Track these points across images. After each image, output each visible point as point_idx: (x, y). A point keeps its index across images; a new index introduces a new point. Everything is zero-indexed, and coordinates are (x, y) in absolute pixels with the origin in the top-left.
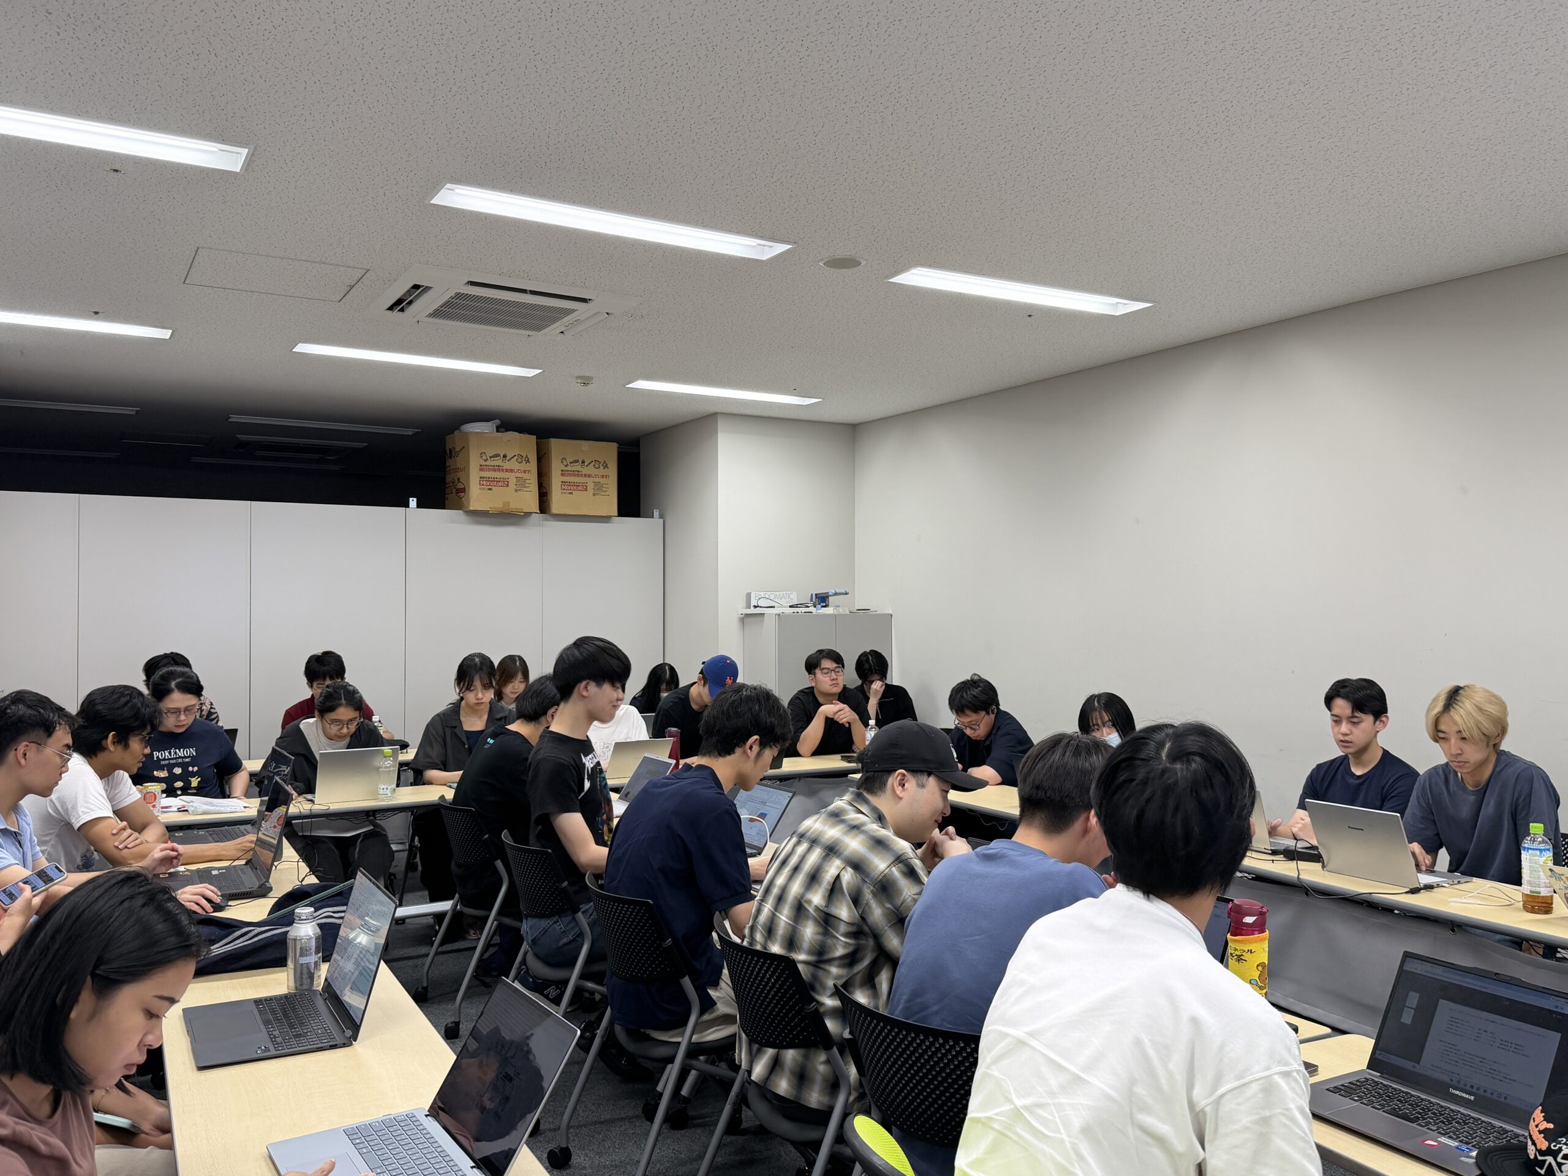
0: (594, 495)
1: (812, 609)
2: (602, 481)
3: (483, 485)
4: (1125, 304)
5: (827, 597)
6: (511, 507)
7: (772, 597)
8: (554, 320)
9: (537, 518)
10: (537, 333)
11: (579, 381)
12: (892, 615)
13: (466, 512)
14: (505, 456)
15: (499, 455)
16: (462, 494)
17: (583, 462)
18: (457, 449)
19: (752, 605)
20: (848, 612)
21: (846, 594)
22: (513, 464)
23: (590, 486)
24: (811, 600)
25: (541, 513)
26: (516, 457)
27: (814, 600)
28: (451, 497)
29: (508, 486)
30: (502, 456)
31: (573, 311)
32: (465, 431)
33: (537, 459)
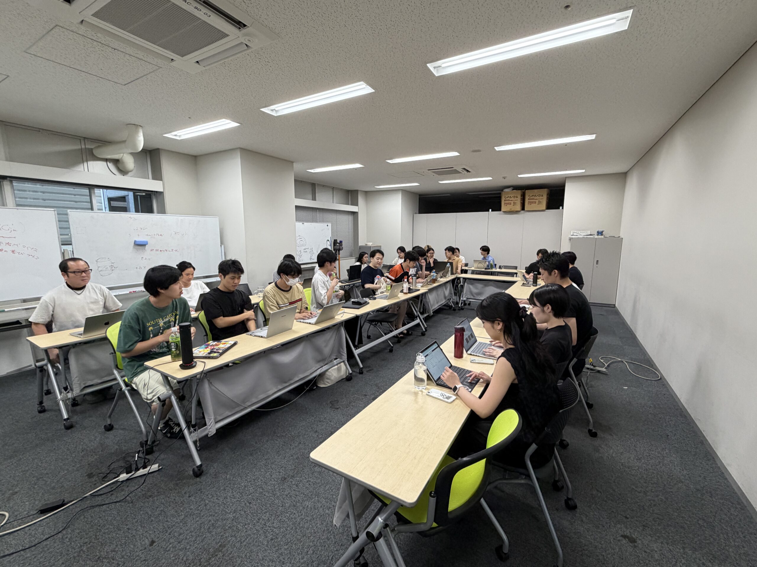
0: (539, 204)
3: (505, 205)
6: (515, 209)
7: (579, 232)
11: (503, 178)
12: (623, 237)
13: (503, 212)
14: (510, 197)
17: (536, 195)
20: (603, 237)
22: (513, 199)
23: (537, 202)
24: (596, 233)
25: (523, 211)
26: (516, 196)
29: (513, 204)
32: (503, 191)
33: (521, 196)
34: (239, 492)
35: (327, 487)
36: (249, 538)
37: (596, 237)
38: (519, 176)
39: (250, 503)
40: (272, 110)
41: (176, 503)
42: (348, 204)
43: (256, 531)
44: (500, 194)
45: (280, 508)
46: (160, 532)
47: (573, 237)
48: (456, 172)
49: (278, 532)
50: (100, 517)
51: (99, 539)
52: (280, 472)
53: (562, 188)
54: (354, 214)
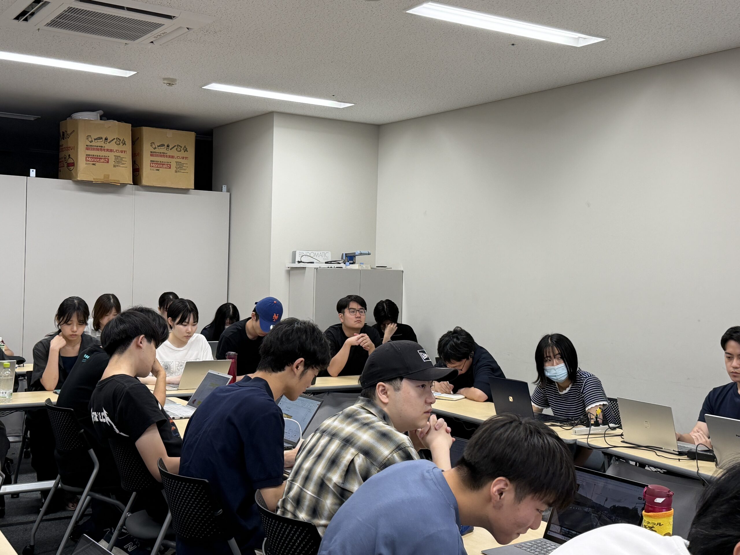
0: (176, 172)
1: (342, 265)
2: (183, 161)
3: (88, 161)
4: (585, 38)
5: (355, 256)
6: (110, 178)
7: (312, 255)
8: (145, 32)
9: (131, 188)
10: (132, 41)
11: (166, 82)
12: (403, 272)
13: (74, 181)
14: (106, 139)
15: (102, 138)
16: (72, 167)
17: (168, 146)
18: (69, 132)
19: (297, 260)
20: (370, 268)
21: (369, 254)
22: (113, 146)
23: (174, 165)
24: (342, 258)
25: (134, 185)
26: (115, 140)
27: (344, 258)
28: (63, 169)
29: (108, 162)
30: (104, 139)
31: (160, 25)
32: (74, 118)
33: (131, 142)
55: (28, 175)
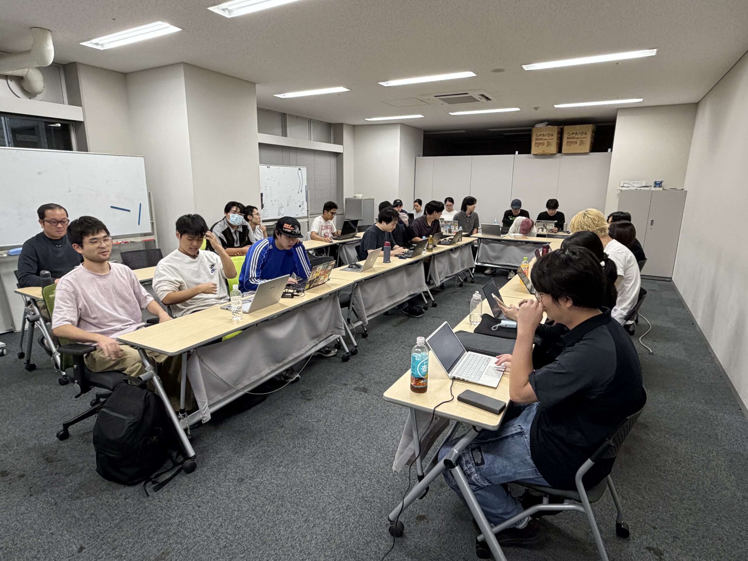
0: (580, 145)
2: (583, 140)
3: (536, 145)
5: (661, 183)
6: (545, 152)
7: (631, 183)
8: (474, 99)
9: (558, 154)
10: (481, 102)
11: (534, 109)
12: (687, 191)
13: (533, 154)
14: (544, 135)
17: (577, 133)
19: (621, 186)
20: (661, 190)
22: (546, 137)
23: (578, 142)
24: (653, 184)
25: (560, 153)
26: (548, 135)
29: (544, 145)
31: (471, 96)
32: (534, 128)
33: (558, 134)
34: (187, 495)
35: (294, 490)
36: (198, 545)
37: (653, 189)
38: (556, 106)
39: (200, 506)
40: (223, 10)
41: (109, 505)
42: (329, 142)
43: (206, 538)
44: (530, 131)
45: (236, 513)
46: (90, 537)
47: (623, 189)
48: (472, 99)
49: (232, 539)
50: (18, 521)
51: (16, 544)
52: (237, 473)
53: (610, 124)
54: (338, 155)
55: (515, 154)
